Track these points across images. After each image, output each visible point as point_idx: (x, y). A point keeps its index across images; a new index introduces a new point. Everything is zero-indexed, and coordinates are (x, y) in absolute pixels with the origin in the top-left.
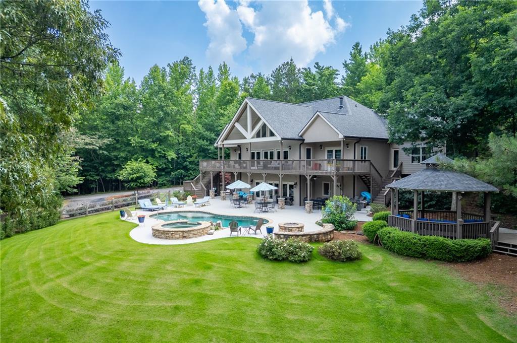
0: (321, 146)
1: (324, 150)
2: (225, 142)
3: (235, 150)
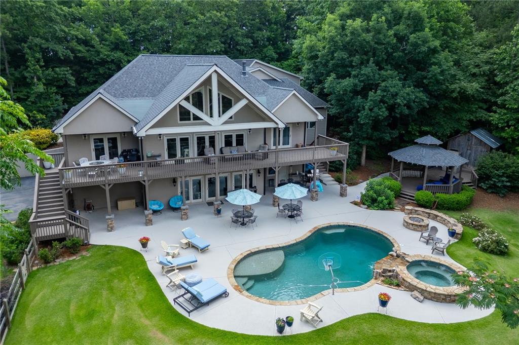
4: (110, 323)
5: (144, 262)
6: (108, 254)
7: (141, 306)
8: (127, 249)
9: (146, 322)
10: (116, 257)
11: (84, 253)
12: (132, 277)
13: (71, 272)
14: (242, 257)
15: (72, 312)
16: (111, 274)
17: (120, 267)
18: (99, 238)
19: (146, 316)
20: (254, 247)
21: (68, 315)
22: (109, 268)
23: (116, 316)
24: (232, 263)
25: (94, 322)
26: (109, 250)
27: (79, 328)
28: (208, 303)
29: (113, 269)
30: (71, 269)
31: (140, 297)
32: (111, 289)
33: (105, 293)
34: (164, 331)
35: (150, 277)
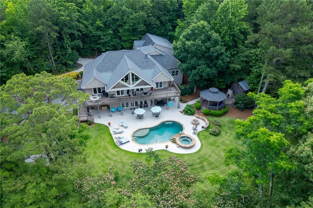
4: (101, 146)
5: (109, 130)
6: (99, 126)
7: (108, 142)
8: (105, 125)
9: (109, 147)
10: (102, 128)
11: (93, 125)
12: (106, 134)
13: (90, 131)
14: (136, 130)
15: (92, 142)
16: (100, 133)
17: (103, 131)
18: (97, 121)
19: (109, 145)
20: (140, 128)
21: (91, 143)
22: (100, 131)
23: (102, 145)
24: (133, 132)
25: (97, 145)
26: (99, 125)
27: (94, 146)
28: (124, 144)
29: (101, 131)
30: (90, 130)
31: (108, 140)
32: (101, 137)
33: (99, 138)
34: (113, 149)
35: (110, 135)
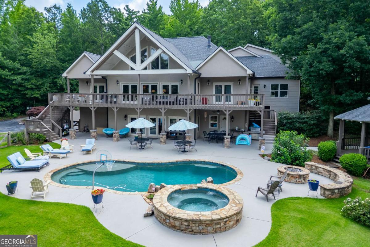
0: (209, 81)
1: (212, 85)
2: (96, 73)
3: (87, 82)
